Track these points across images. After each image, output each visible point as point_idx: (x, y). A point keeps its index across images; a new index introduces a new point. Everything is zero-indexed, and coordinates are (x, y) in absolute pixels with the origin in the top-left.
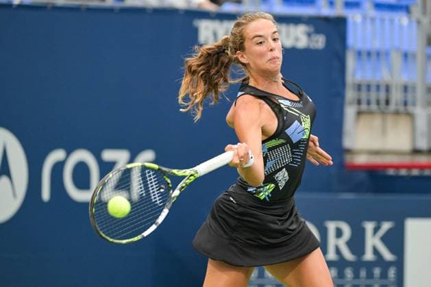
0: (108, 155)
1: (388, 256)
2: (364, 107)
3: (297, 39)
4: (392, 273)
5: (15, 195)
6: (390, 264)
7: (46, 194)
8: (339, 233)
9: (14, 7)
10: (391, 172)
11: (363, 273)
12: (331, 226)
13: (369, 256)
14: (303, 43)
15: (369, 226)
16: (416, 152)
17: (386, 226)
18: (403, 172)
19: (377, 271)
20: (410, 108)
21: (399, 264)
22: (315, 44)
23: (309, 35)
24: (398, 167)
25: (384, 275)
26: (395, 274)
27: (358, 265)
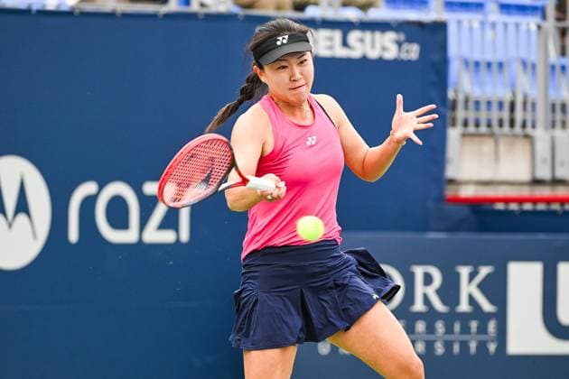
0: (150, 188)
1: (487, 306)
2: (471, 129)
3: (384, 49)
4: (492, 326)
5: (35, 236)
6: (489, 316)
7: (73, 235)
8: (428, 280)
9: (33, 13)
10: (500, 206)
11: (457, 327)
12: (419, 271)
13: (464, 306)
14: (391, 53)
15: (464, 271)
16: (536, 182)
17: (485, 271)
18: (514, 207)
19: (474, 325)
20: (529, 130)
21: (501, 316)
22: (405, 54)
23: (399, 44)
24: (507, 201)
25: (482, 329)
26: (494, 328)
27: (451, 318)
